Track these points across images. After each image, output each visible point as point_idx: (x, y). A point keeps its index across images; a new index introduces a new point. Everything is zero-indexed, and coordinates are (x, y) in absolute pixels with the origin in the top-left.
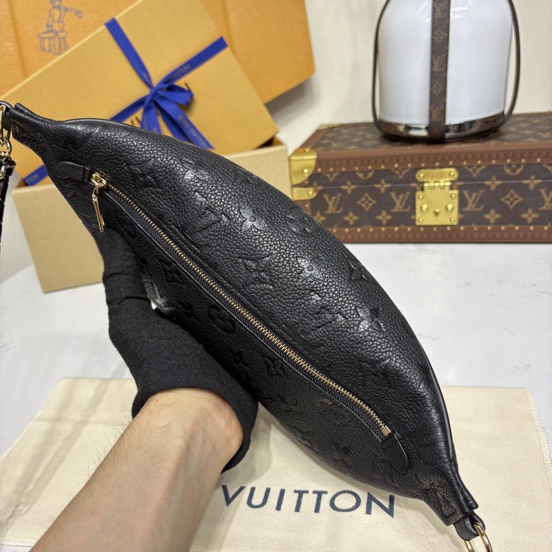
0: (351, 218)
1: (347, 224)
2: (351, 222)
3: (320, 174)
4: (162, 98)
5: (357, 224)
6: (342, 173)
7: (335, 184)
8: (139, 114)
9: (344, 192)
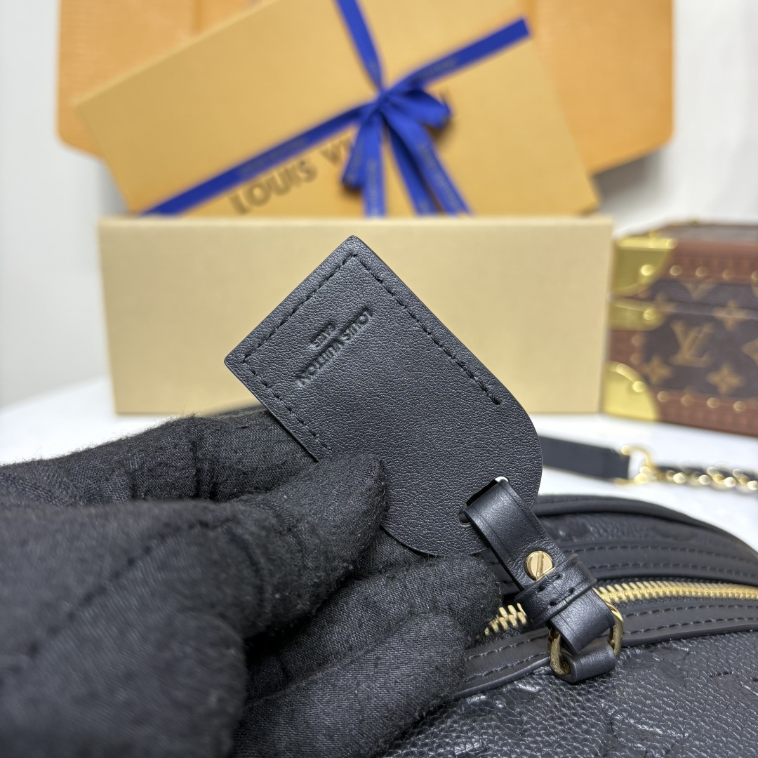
0: (726, 379)
1: (713, 390)
2: (724, 389)
3: (674, 282)
4: (396, 107)
5: (737, 394)
6: (722, 285)
7: (702, 304)
8: (349, 134)
9: (719, 324)
